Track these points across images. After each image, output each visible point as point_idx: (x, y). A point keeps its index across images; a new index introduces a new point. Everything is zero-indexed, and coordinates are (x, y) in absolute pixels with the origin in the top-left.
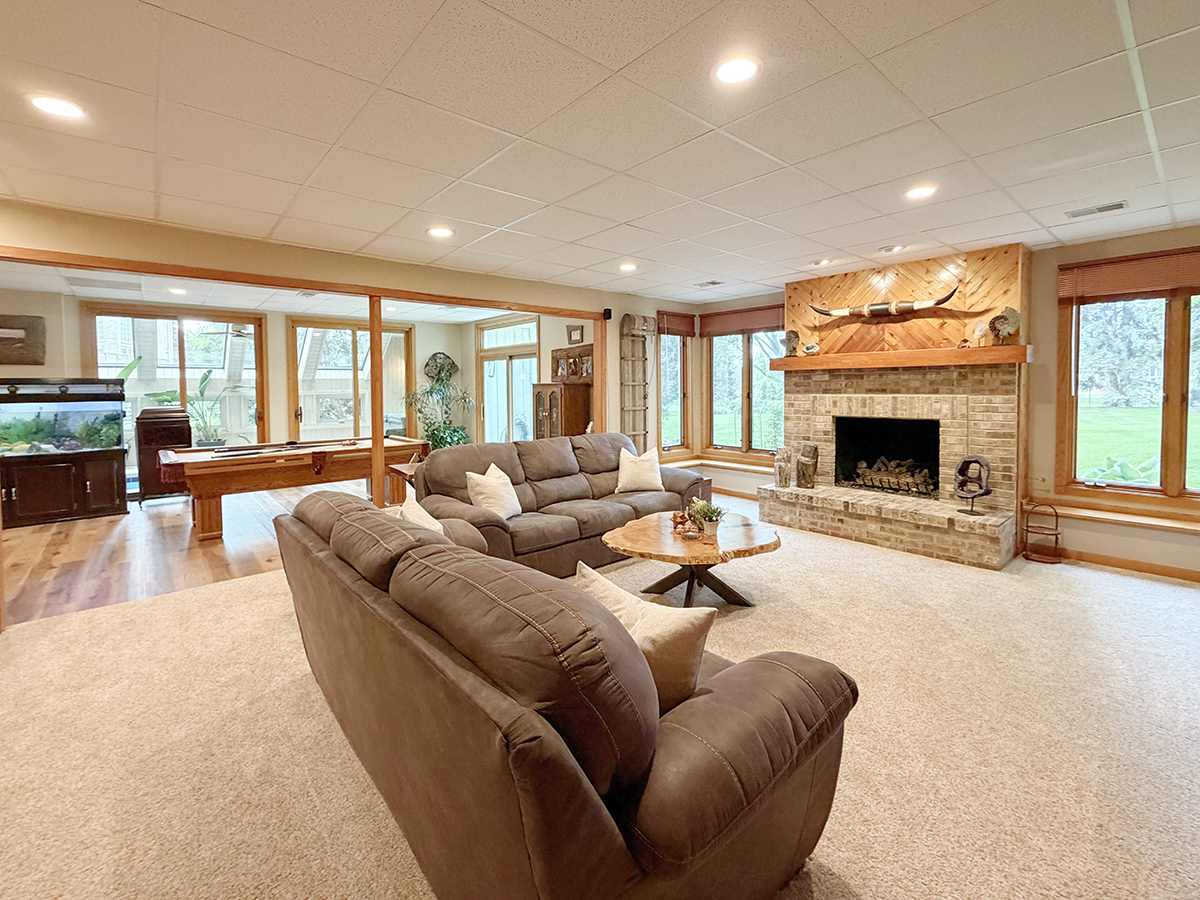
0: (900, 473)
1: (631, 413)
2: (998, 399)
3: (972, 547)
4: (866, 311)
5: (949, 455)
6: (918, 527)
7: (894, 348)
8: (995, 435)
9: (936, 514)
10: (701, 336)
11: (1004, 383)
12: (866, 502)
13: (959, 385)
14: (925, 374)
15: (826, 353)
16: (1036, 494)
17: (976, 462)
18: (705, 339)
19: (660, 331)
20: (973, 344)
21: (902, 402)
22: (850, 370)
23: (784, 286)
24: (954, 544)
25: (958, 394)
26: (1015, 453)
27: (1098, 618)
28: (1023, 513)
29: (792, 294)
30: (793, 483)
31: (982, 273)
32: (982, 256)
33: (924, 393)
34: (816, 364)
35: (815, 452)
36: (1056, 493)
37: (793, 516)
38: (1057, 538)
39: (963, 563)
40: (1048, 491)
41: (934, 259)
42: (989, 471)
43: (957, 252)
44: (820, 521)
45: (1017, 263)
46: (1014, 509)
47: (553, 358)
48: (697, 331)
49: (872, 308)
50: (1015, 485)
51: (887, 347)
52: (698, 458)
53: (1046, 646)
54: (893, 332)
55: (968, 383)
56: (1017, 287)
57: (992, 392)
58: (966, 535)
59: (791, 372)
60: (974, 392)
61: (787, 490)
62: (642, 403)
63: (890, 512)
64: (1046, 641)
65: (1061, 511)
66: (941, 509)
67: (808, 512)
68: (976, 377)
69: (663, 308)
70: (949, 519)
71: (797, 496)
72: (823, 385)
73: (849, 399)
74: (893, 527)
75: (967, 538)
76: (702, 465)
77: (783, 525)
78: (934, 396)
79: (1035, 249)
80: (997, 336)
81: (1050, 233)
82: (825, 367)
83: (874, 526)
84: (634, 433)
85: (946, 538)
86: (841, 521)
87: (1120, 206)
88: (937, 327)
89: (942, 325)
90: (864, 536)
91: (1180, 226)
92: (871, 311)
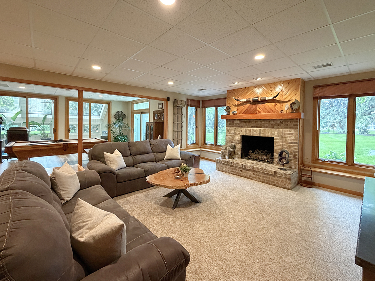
0: (262, 155)
1: (177, 132)
2: (293, 130)
3: (282, 181)
4: (251, 100)
5: (277, 149)
6: (265, 174)
7: (260, 112)
8: (291, 143)
9: (271, 170)
10: (202, 107)
11: (294, 125)
12: (249, 165)
13: (280, 126)
14: (270, 122)
15: (239, 114)
16: (306, 163)
17: (285, 152)
18: (203, 108)
19: (188, 105)
20: (284, 112)
21: (262, 131)
22: (246, 120)
23: (226, 91)
24: (276, 180)
25: (280, 129)
26: (298, 149)
27: (320, 209)
28: (301, 170)
29: (229, 94)
30: (227, 157)
31: (288, 88)
32: (288, 82)
33: (269, 128)
34: (235, 118)
35: (234, 147)
36: (312, 163)
37: (226, 168)
38: (311, 179)
39: (279, 187)
40: (309, 162)
41: (273, 83)
42: (289, 155)
43: (280, 81)
44: (234, 171)
45: (299, 85)
46: (297, 168)
47: (154, 113)
48: (201, 106)
49: (253, 99)
50: (298, 160)
51: (258, 112)
52: (200, 148)
53: (299, 221)
54: (260, 107)
55: (283, 125)
56: (299, 93)
57: (291, 128)
58: (280, 177)
59: (228, 120)
60: (285, 128)
61: (225, 160)
62: (181, 129)
63: (256, 169)
64: (300, 219)
65: (313, 169)
66: (273, 168)
67: (231, 167)
68: (286, 123)
69: (189, 98)
70: (275, 171)
71: (227, 162)
72: (238, 124)
73: (246, 129)
74: (257, 174)
75: (281, 178)
76: (201, 150)
77: (223, 172)
78: (272, 129)
79: (306, 80)
80: (292, 109)
81: (309, 74)
82: (238, 118)
83: (251, 173)
84: (177, 139)
85: (274, 178)
86: (241, 171)
87: (330, 65)
88: (274, 106)
89: (275, 105)
90: (248, 176)
91: (353, 73)
92: (253, 100)
